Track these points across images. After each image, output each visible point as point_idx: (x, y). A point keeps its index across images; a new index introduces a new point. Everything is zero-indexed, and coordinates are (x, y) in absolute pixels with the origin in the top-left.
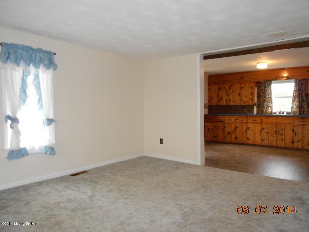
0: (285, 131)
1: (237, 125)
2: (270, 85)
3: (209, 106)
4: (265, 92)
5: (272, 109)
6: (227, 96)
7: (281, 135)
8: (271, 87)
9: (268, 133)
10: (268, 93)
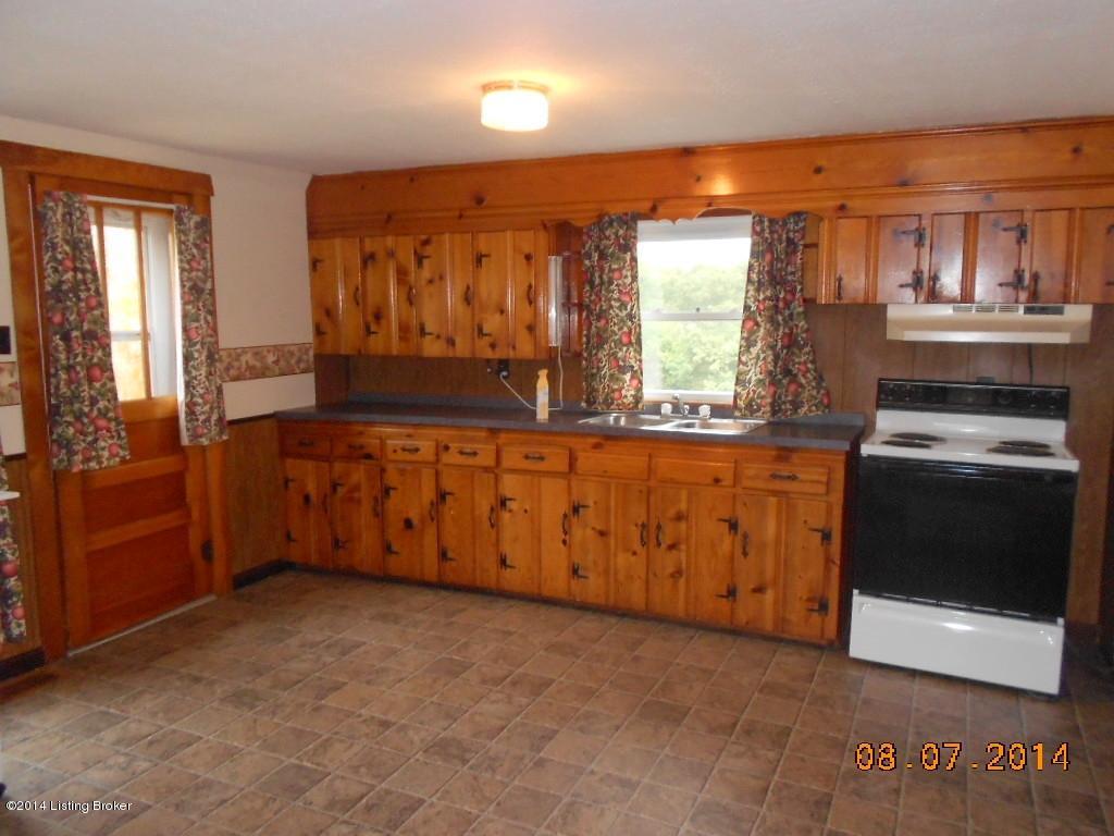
0: (689, 528)
1: (448, 484)
2: (627, 246)
3: (318, 357)
4: (602, 283)
5: (641, 382)
6: (404, 305)
7: (672, 547)
8: (634, 259)
9: (602, 534)
10: (620, 291)
